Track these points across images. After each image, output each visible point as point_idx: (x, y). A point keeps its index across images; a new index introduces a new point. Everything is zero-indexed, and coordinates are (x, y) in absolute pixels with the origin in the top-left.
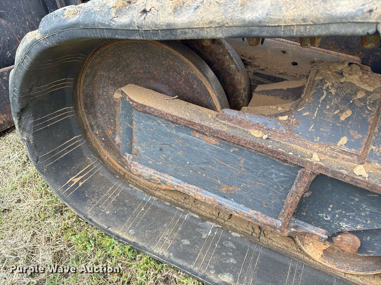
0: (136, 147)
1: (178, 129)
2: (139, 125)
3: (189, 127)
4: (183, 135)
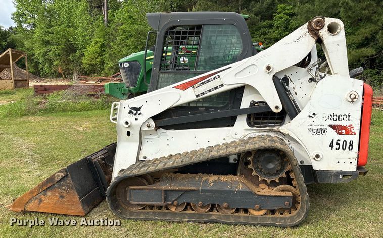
0: (132, 198)
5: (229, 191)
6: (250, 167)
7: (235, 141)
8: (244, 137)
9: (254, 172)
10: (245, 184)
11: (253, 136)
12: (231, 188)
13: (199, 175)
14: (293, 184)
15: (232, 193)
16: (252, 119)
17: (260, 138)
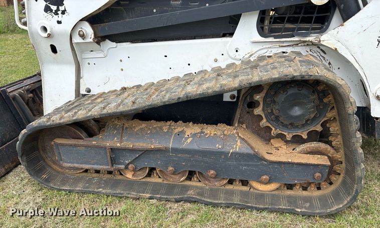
0: (63, 157)
1: (73, 148)
2: (62, 150)
3: (75, 146)
4: (75, 149)
5: (219, 152)
6: (258, 111)
7: (233, 64)
8: (251, 56)
9: (264, 120)
10: (246, 142)
11: (267, 54)
12: (223, 148)
13: (169, 123)
14: (333, 143)
15: (223, 157)
16: (267, 22)
17: (281, 57)
